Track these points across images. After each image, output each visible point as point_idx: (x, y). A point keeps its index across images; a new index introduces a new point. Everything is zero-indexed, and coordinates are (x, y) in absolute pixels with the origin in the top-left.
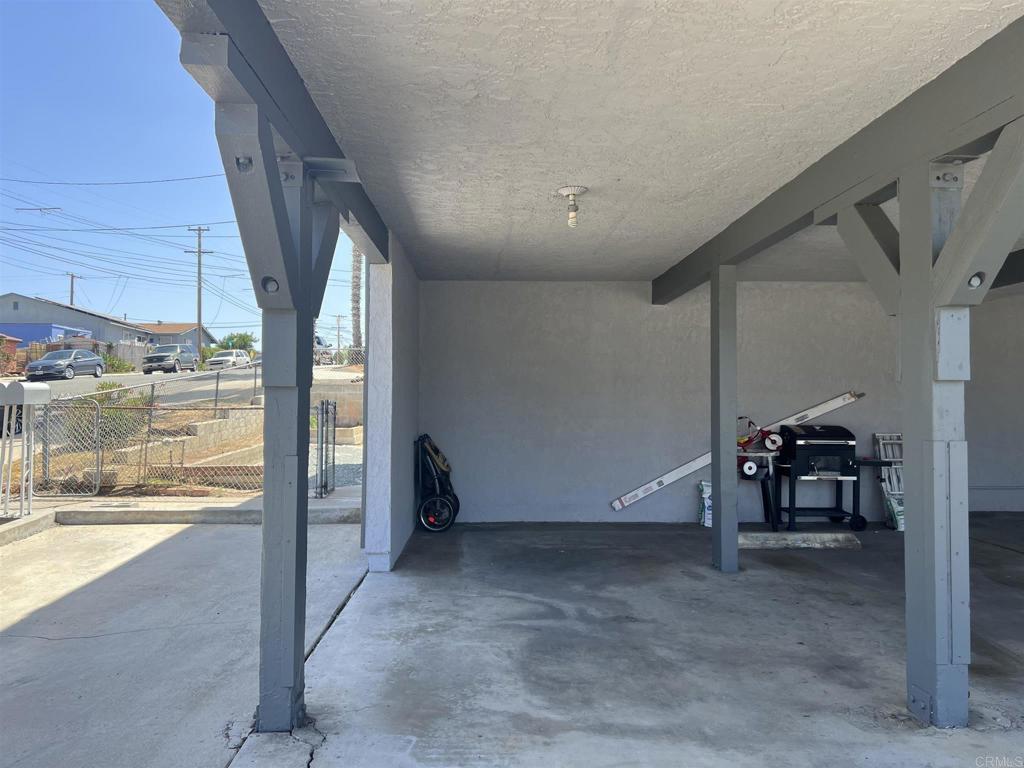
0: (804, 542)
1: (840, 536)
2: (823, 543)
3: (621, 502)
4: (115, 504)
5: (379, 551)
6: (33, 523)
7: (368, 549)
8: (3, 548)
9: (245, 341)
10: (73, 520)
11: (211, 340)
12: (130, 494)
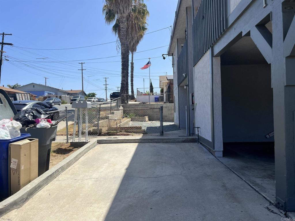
3: (269, 135)
4: (112, 138)
5: (219, 150)
6: (94, 143)
7: (216, 149)
8: (90, 150)
9: (93, 95)
10: (102, 142)
11: (85, 94)
12: (106, 135)
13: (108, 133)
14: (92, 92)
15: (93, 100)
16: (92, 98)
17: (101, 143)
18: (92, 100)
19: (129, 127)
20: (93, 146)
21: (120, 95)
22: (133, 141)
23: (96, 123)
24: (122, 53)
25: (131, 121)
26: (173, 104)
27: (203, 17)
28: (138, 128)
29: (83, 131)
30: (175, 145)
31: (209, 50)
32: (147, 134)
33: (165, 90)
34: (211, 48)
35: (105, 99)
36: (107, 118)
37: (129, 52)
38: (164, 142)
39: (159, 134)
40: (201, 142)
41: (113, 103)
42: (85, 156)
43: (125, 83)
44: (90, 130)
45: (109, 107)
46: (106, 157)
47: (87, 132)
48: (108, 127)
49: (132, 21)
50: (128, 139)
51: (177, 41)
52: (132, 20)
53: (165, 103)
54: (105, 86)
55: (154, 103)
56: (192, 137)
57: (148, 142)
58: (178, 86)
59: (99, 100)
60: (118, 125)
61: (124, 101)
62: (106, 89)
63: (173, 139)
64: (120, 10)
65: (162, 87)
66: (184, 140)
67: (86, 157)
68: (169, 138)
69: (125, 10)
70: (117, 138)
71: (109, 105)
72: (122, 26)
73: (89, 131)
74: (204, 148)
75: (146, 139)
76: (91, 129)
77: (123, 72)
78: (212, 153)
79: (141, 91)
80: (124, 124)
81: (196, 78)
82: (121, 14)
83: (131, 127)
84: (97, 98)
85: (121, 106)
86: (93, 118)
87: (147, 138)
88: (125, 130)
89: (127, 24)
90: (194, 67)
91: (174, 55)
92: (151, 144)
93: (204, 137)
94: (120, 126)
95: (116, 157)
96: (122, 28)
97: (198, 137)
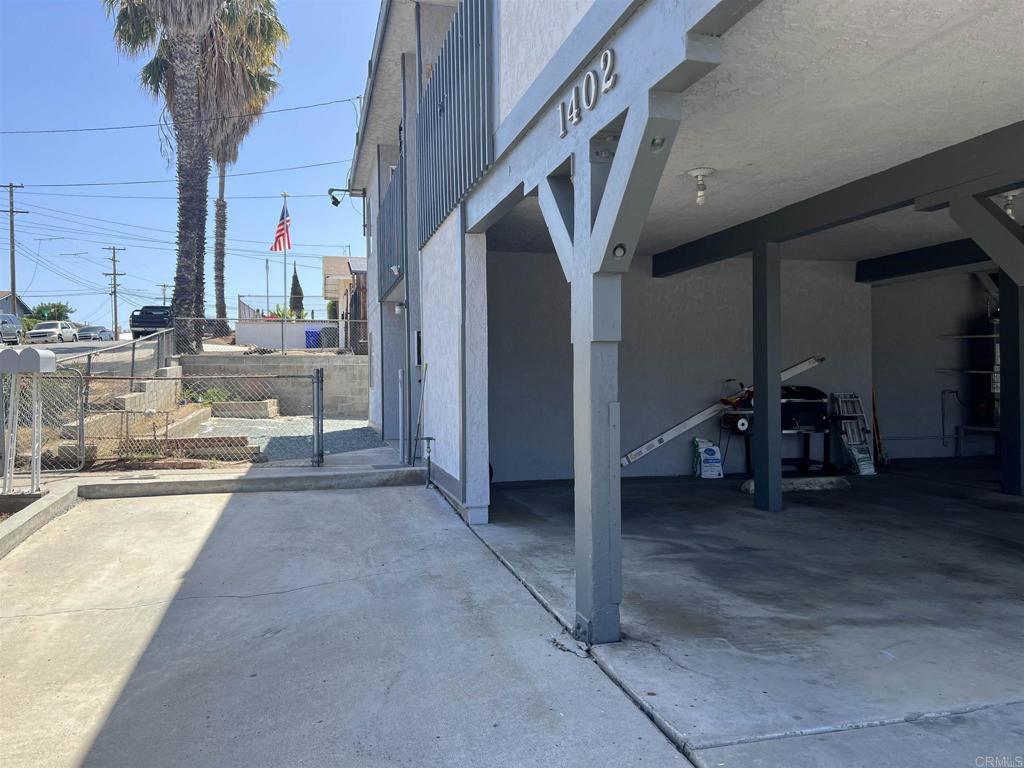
0: (807, 485)
1: (834, 479)
2: (821, 486)
4: (136, 477)
5: (479, 505)
6: (65, 498)
7: (469, 503)
8: (52, 523)
9: (59, 313)
10: (97, 493)
11: (25, 310)
12: (114, 469)
13: (121, 460)
14: (55, 301)
15: (57, 331)
16: (55, 326)
17: (94, 495)
18: (53, 333)
19: (199, 440)
20: (63, 506)
21: (170, 320)
22: (211, 488)
23: (74, 424)
24: (181, 169)
25: (213, 414)
26: (365, 358)
27: (442, 110)
28: (233, 442)
29: (21, 455)
30: (354, 495)
31: (455, 210)
32: (267, 461)
33: (342, 309)
34: (459, 205)
35: (110, 327)
36: (118, 406)
37: (206, 167)
38: (320, 488)
39: (308, 461)
40: (436, 483)
41: (141, 348)
42: (32, 542)
43: (191, 277)
44: (48, 451)
45: (123, 364)
46: (111, 543)
47: (37, 458)
48: (118, 441)
49: (221, 57)
50: (196, 479)
51: (376, 150)
52: (220, 53)
53: (340, 353)
54: (109, 279)
55: (303, 353)
56: (413, 468)
57: (265, 490)
58: (381, 301)
59: (85, 333)
60: (160, 432)
61: (187, 342)
62: (115, 292)
63: (351, 476)
64: (176, 13)
65: (333, 296)
66: (385, 477)
67: (35, 545)
68: (337, 473)
69: (195, 16)
70: (154, 478)
71: (127, 356)
72: (180, 69)
73: (44, 454)
74: (441, 500)
75: (259, 479)
76: (54, 448)
77: (182, 238)
78: (460, 515)
79: (255, 305)
80: (186, 428)
81: (427, 285)
82: (181, 25)
83: (206, 440)
84: (77, 326)
85: (173, 363)
86: (61, 407)
87: (264, 476)
88: (186, 448)
89: (203, 63)
90: (420, 249)
91: (368, 195)
92: (276, 495)
93: (442, 466)
94: (165, 435)
95: (151, 542)
96: (183, 77)
97: (429, 465)
